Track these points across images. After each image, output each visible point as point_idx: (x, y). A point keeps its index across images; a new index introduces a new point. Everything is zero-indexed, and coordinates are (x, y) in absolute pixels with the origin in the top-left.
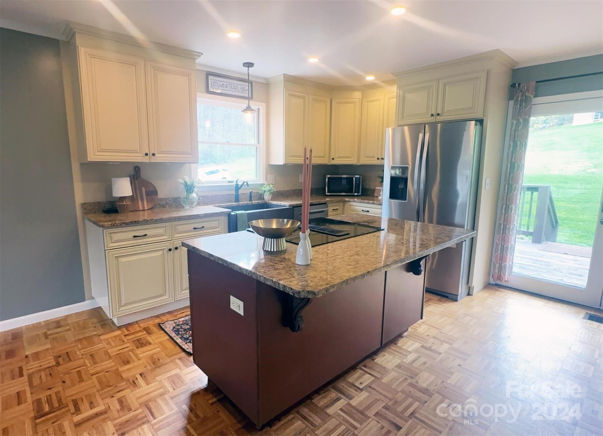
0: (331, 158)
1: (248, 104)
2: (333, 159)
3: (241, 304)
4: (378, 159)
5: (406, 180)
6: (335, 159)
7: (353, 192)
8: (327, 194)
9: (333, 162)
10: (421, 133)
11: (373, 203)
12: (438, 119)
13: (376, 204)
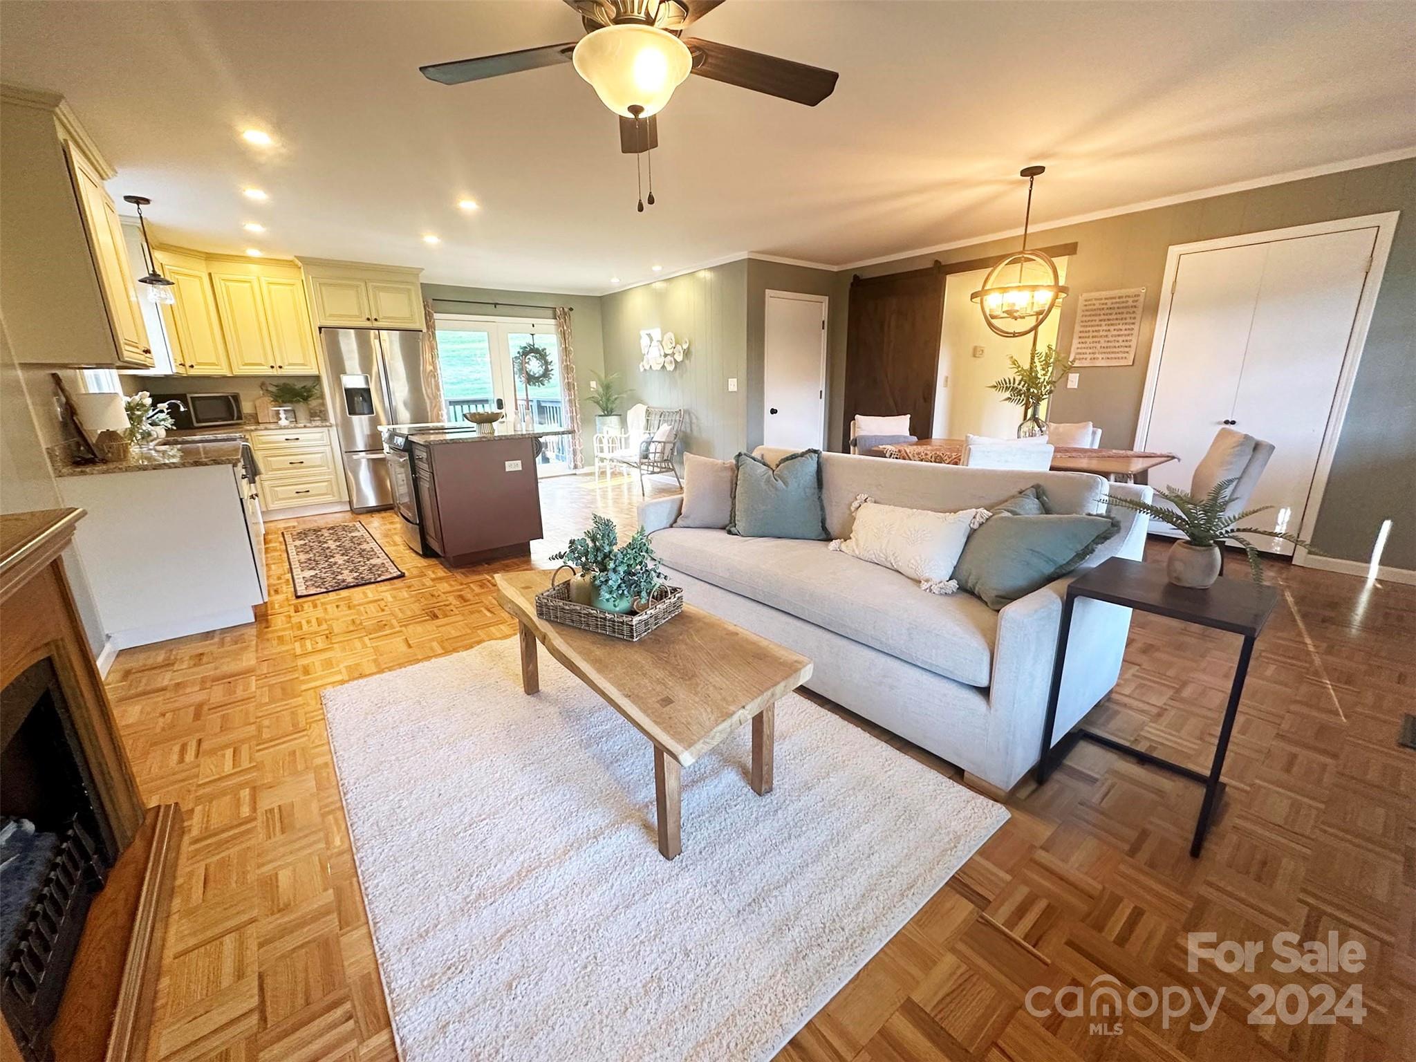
0: (190, 365)
2: (192, 366)
3: (519, 462)
4: (272, 367)
5: (368, 391)
6: (195, 367)
7: (237, 419)
8: (196, 425)
9: (192, 372)
10: (375, 338)
11: (305, 427)
12: (376, 324)
13: (309, 427)
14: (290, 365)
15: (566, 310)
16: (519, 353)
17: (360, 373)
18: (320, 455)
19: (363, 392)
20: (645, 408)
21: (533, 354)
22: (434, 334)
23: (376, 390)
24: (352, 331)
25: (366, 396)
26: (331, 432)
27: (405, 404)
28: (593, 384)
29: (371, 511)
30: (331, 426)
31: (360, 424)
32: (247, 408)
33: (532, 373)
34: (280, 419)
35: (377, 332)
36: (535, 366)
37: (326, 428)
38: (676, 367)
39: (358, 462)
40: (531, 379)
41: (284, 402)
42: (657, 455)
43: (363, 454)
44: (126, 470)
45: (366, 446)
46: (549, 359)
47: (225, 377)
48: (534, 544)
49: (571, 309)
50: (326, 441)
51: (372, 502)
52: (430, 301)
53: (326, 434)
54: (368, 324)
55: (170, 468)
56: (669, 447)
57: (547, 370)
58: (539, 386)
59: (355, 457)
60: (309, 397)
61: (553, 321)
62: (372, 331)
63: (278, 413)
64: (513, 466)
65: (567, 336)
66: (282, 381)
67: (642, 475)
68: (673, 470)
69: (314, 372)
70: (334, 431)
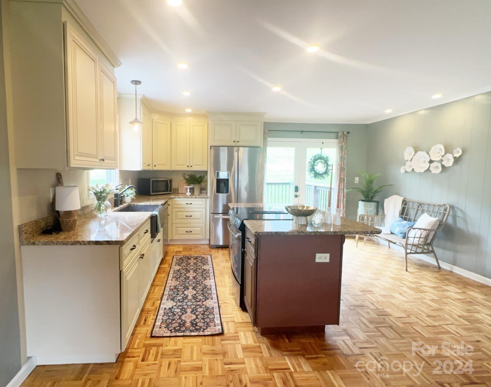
0: (154, 165)
1: (135, 117)
2: (155, 166)
3: (328, 255)
4: (188, 166)
5: (227, 180)
6: (156, 166)
7: (169, 191)
8: (152, 194)
9: (155, 169)
10: (236, 152)
11: (196, 197)
12: (238, 144)
13: (198, 198)
14: (196, 165)
15: (345, 133)
16: (311, 159)
17: (226, 170)
18: (200, 213)
19: (225, 180)
20: (401, 199)
21: (320, 160)
22: (266, 149)
23: (232, 180)
24: (226, 147)
25: (226, 183)
26: (207, 201)
27: (246, 189)
28: (357, 179)
29: (219, 247)
30: (207, 198)
31: (222, 197)
32: (174, 185)
33: (318, 172)
34: (187, 192)
35: (237, 148)
36: (320, 167)
37: (205, 199)
38: (442, 171)
39: (218, 219)
40: (317, 175)
41: (190, 183)
42: (422, 240)
43: (221, 215)
44: (56, 244)
45: (222, 212)
46: (329, 163)
47: (168, 171)
48: (330, 329)
49: (348, 133)
50: (204, 206)
51: (221, 243)
52: (267, 131)
53: (204, 202)
54: (234, 144)
55: (81, 244)
56: (432, 233)
57: (327, 169)
58: (321, 179)
59: (216, 216)
60: (201, 181)
61: (336, 141)
62: (235, 148)
63: (187, 189)
64: (323, 258)
65: (343, 149)
66: (191, 173)
67: (407, 254)
68: (433, 251)
69: (205, 169)
70: (208, 200)
